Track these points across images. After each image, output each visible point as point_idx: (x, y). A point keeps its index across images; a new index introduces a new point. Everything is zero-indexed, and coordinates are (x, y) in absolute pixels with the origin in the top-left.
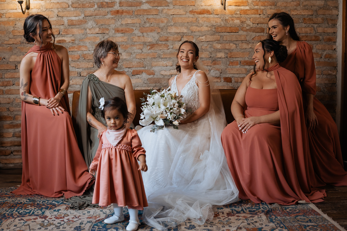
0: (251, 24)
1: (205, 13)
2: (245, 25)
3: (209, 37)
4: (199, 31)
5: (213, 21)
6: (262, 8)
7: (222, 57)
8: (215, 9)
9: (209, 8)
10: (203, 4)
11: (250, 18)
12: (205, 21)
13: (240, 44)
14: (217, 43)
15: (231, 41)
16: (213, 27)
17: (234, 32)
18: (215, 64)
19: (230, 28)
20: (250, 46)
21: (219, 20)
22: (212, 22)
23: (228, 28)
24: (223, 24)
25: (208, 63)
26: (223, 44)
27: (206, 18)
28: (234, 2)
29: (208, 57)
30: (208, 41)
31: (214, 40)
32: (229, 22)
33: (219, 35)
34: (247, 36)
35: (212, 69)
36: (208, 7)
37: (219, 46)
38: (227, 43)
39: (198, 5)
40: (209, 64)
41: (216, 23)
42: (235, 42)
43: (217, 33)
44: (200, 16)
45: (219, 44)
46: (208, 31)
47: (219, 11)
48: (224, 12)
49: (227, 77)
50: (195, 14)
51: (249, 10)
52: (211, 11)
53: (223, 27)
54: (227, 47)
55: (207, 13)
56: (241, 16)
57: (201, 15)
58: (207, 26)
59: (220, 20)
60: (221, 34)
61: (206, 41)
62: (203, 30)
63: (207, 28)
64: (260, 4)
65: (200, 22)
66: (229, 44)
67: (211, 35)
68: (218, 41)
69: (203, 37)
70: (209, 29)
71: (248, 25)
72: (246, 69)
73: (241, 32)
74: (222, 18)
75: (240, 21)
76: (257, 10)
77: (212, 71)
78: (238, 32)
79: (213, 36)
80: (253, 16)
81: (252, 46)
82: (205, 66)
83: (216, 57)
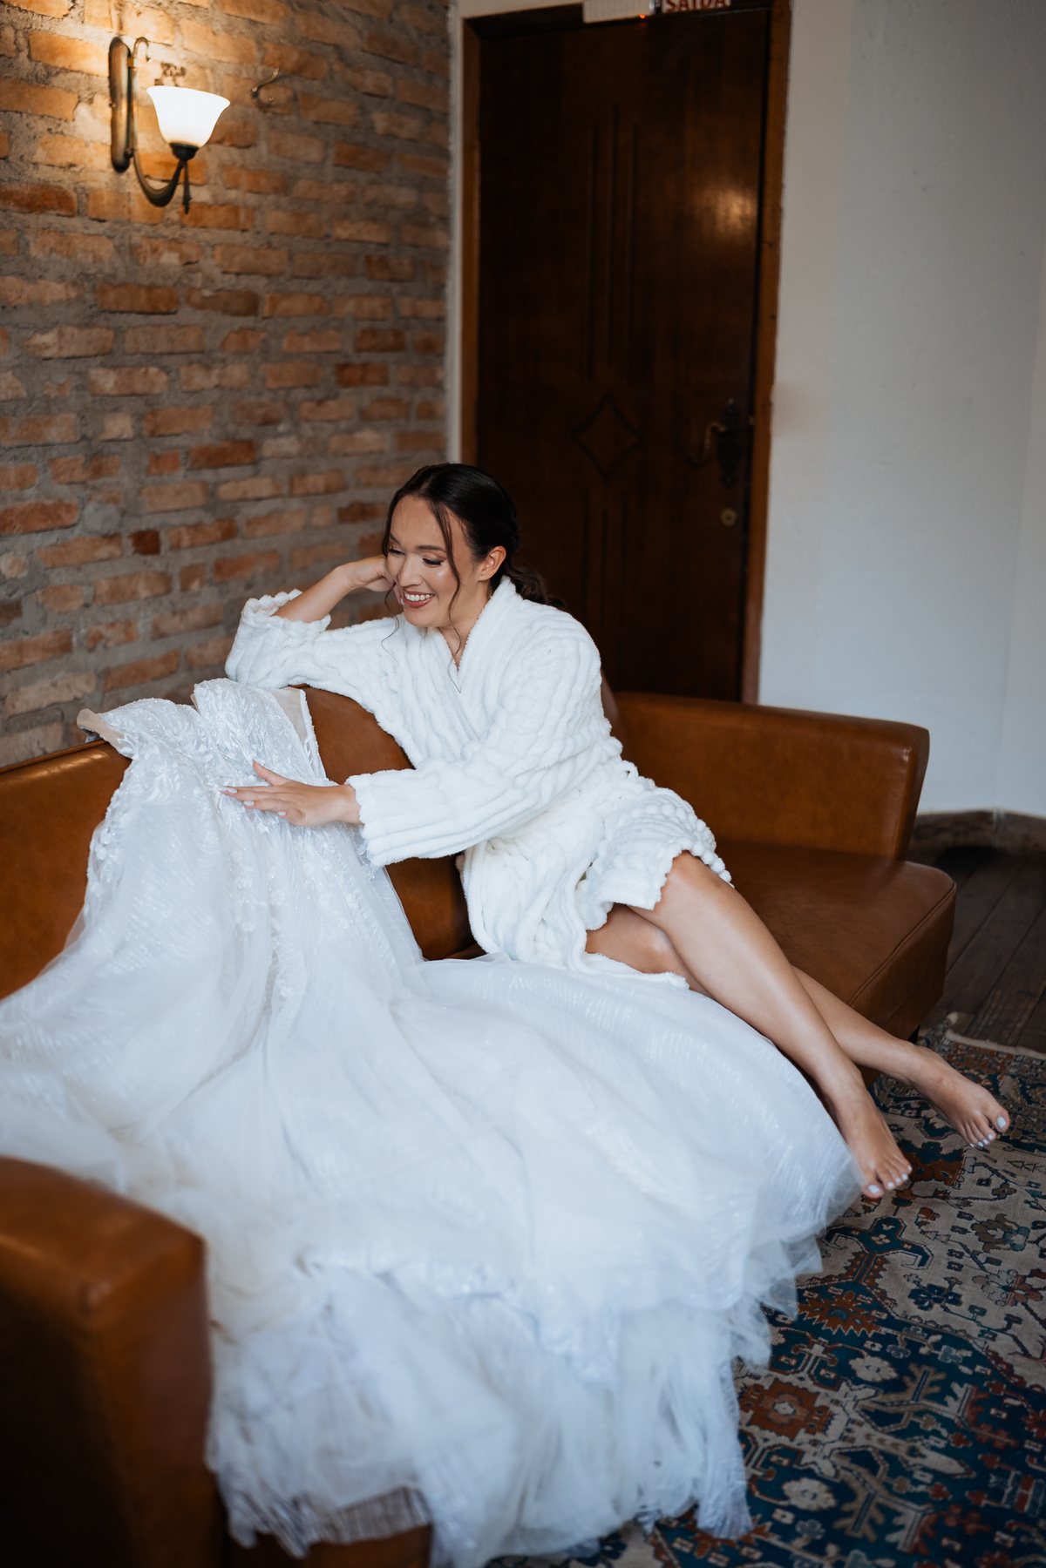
0: (216, 272)
1: (52, 208)
2: (198, 280)
3: (73, 336)
4: (31, 305)
5: (85, 251)
6: (252, 199)
7: (125, 436)
8: (92, 189)
9: (66, 180)
10: (40, 155)
11: (213, 247)
12: (52, 250)
13: (183, 371)
14: (103, 365)
15: (152, 357)
16: (86, 284)
17: (164, 309)
18: (98, 472)
19: (150, 288)
20: (214, 380)
21: (106, 249)
22: (80, 256)
23: (143, 293)
24: (121, 275)
25: (73, 470)
26: (124, 371)
27: (55, 231)
28: (160, 163)
29: (72, 438)
30: (71, 353)
31: (91, 351)
32: (145, 260)
33: (108, 328)
34: (204, 329)
35: (90, 499)
36: (61, 172)
37: (107, 381)
38: (140, 365)
39: (21, 158)
40: (79, 475)
41: (94, 262)
42: (167, 360)
43: (103, 315)
44: (31, 219)
45: (111, 372)
46: (69, 302)
47: (105, 202)
48: (126, 210)
49: (143, 527)
50: (11, 206)
51: (210, 206)
52: (74, 195)
53: (123, 285)
54: (139, 387)
55: (61, 206)
56: (184, 231)
57: (34, 215)
58: (61, 278)
59: (110, 246)
60: (118, 320)
61: (60, 358)
62: (48, 299)
63: (60, 287)
64: (244, 179)
65: (34, 251)
66: (143, 370)
67: (81, 326)
68: (107, 356)
69: (49, 338)
70: (73, 294)
71: (209, 280)
72: (204, 484)
73: (186, 314)
74: (117, 242)
75: (181, 257)
76: (234, 208)
77: (90, 508)
78: (175, 313)
79: (86, 332)
80: (224, 234)
81: (221, 376)
82: (61, 483)
83: (104, 437)
